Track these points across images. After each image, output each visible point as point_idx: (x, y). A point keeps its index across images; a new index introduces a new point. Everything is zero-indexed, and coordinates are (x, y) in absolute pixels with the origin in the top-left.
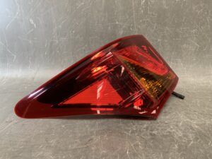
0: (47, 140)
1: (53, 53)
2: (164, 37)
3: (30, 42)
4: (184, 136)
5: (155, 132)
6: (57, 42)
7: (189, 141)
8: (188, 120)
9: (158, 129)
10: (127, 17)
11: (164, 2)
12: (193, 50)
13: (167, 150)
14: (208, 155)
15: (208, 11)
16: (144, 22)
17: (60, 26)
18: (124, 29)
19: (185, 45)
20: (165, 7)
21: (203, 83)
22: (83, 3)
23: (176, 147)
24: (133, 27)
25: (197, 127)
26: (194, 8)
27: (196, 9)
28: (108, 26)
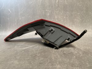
0: (15, 57)
1: (19, 24)
2: (66, 16)
4: (78, 53)
5: (65, 52)
6: (21, 19)
7: (80, 55)
8: (79, 48)
9: (66, 51)
10: (51, 8)
11: (66, 2)
12: (79, 21)
13: (70, 58)
14: (89, 59)
15: (84, 5)
16: (58, 10)
17: (22, 12)
18: (50, 13)
19: (75, 20)
20: (66, 3)
23: (75, 57)
24: (53, 12)
25: (83, 50)
26: (78, 4)
27: (79, 4)
28: (43, 12)
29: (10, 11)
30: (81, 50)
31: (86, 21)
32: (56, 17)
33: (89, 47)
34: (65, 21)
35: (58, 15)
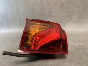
1: (20, 22)
2: (64, 13)
3: (11, 18)
6: (22, 17)
7: (73, 51)
8: (73, 44)
10: (49, 6)
12: (76, 18)
14: (79, 55)
15: (81, 2)
16: (56, 8)
17: (23, 11)
20: (64, 1)
21: (81, 31)
22: (31, 2)
24: (51, 10)
25: (76, 46)
26: (75, 1)
28: (42, 10)
29: (12, 10)
30: (74, 46)
31: (84, 17)
32: (54, 15)
33: (83, 43)
34: (63, 18)
35: (56, 13)
